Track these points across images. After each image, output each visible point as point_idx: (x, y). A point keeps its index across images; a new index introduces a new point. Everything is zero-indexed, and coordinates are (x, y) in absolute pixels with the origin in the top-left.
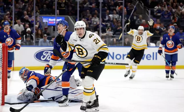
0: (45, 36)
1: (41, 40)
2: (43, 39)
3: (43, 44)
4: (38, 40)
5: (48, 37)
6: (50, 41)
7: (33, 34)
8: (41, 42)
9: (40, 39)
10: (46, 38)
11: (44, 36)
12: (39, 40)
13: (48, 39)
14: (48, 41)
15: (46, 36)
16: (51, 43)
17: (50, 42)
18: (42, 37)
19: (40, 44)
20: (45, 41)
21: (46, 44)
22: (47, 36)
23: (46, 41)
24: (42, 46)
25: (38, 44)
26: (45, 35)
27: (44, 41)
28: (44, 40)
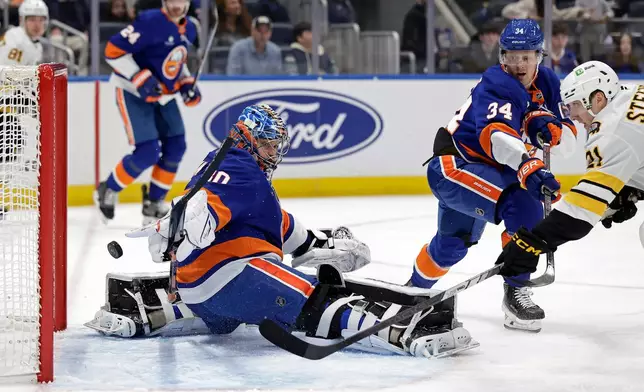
0: (263, 24)
1: (239, 45)
2: (250, 40)
3: (251, 64)
4: (220, 44)
5: (275, 31)
6: (286, 48)
7: (195, 16)
8: (241, 54)
9: (231, 39)
10: (268, 35)
11: (258, 25)
12: (229, 44)
13: (273, 39)
14: (274, 48)
15: (268, 25)
16: (290, 59)
17: (284, 54)
18: (243, 30)
19: (232, 65)
20: (259, 52)
21: (264, 64)
22: (272, 25)
23: (264, 49)
24: (243, 75)
25: (223, 68)
26: (263, 19)
27: (253, 49)
28: (257, 44)
